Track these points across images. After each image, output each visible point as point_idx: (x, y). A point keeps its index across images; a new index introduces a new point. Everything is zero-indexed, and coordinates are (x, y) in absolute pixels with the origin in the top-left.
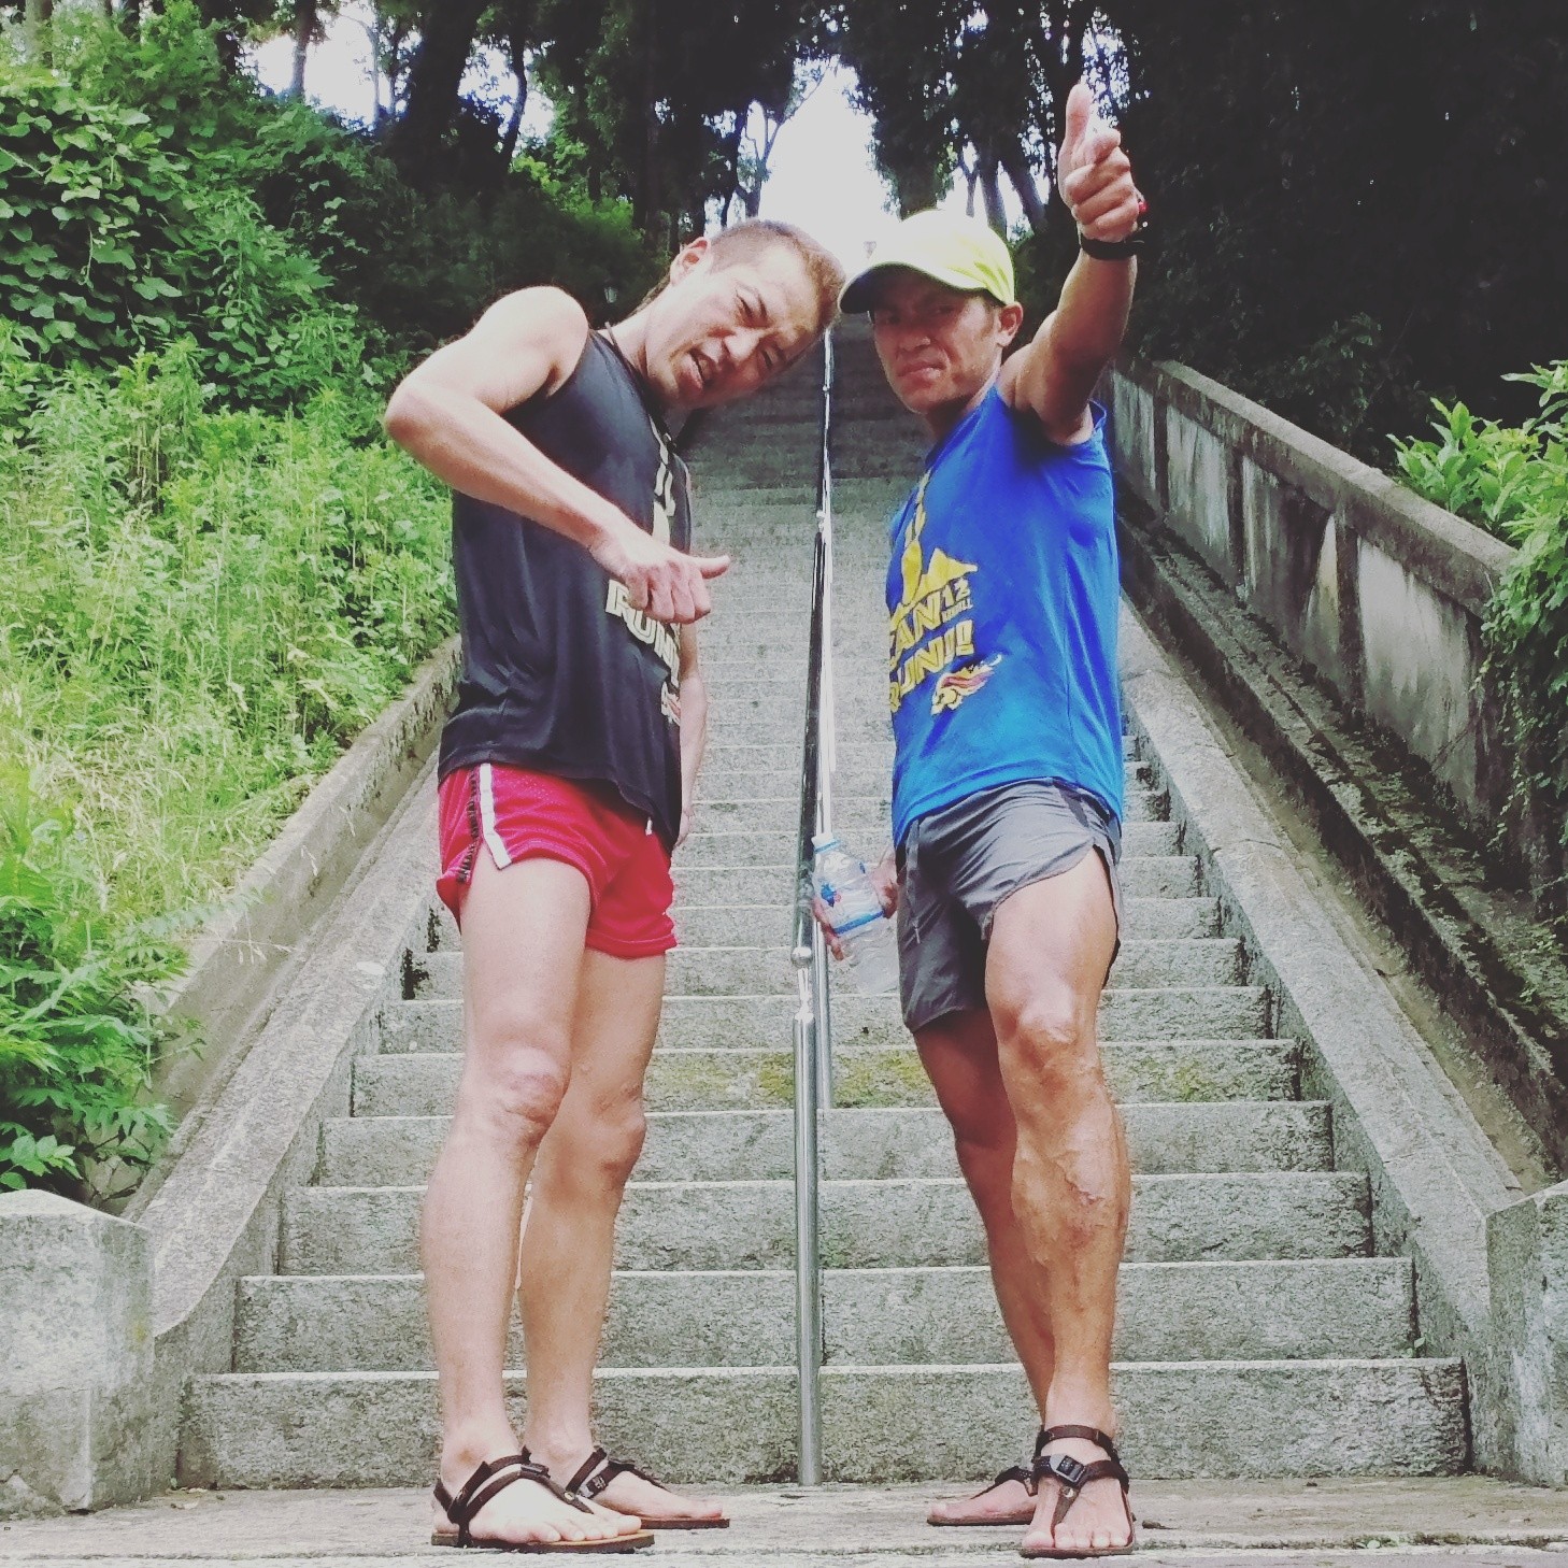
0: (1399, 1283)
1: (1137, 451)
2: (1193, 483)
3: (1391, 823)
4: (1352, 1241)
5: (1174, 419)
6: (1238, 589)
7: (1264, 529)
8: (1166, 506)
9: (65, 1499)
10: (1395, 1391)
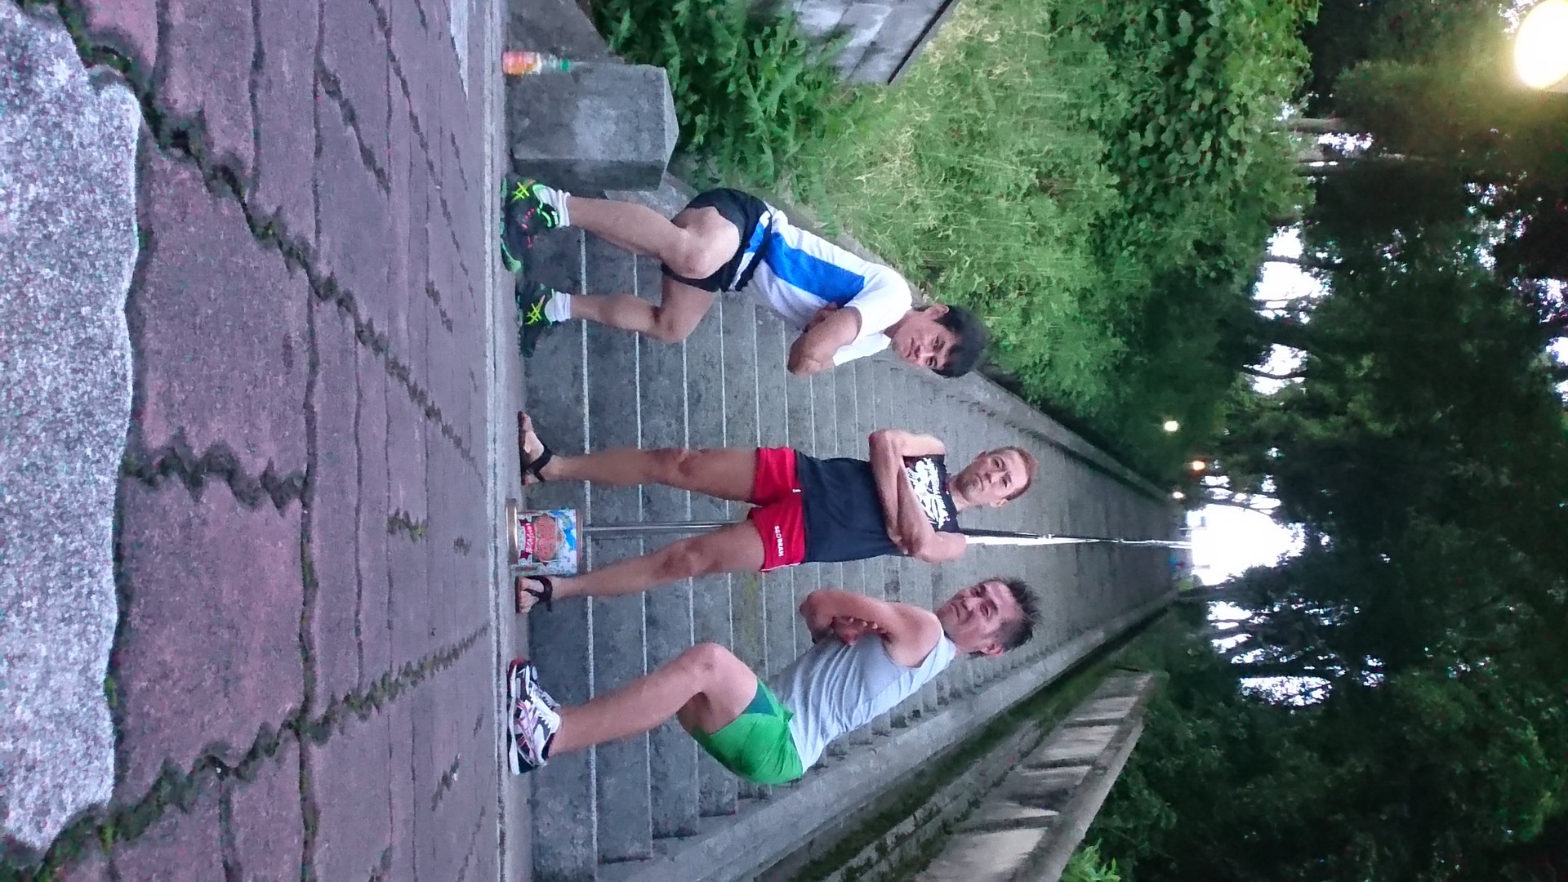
0: (638, 851)
1: (1095, 711)
2: (1078, 740)
3: (893, 849)
4: (661, 826)
5: (1112, 729)
6: (1022, 766)
7: (1052, 779)
8: (1066, 726)
9: (519, 146)
10: (579, 848)
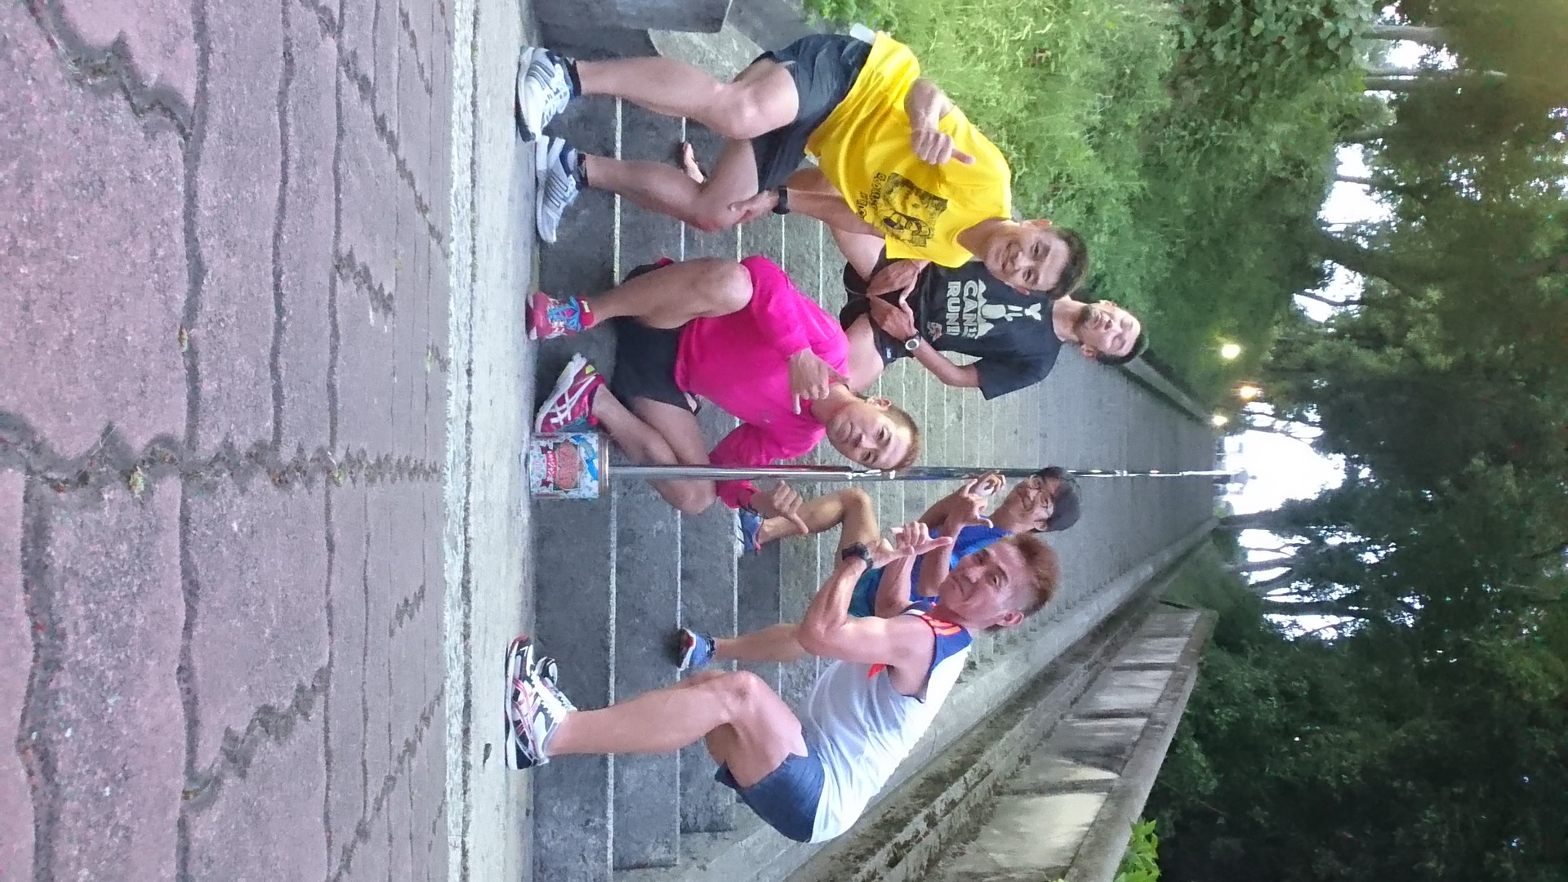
0: (663, 856)
1: (1145, 651)
2: (1129, 686)
3: (942, 818)
4: (690, 821)
5: (1164, 675)
6: (1071, 716)
8: (1115, 669)
10: (591, 862)
